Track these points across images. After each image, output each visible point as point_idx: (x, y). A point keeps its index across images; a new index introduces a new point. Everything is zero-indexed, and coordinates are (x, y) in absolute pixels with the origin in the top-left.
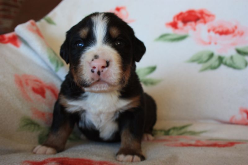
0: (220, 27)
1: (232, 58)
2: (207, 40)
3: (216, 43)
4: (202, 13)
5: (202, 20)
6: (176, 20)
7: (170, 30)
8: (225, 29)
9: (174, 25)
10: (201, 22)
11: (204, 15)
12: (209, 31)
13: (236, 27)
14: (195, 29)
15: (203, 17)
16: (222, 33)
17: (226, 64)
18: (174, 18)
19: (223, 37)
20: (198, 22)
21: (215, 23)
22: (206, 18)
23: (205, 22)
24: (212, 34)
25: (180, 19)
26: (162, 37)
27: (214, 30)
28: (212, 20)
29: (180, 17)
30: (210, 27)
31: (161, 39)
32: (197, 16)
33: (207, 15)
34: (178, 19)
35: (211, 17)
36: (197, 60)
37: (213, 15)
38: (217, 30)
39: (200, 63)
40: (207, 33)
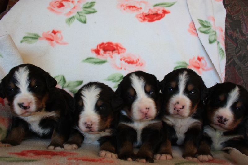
0: (128, 58)
2: (120, 67)
3: (125, 69)
4: (117, 45)
5: (117, 51)
6: (99, 48)
7: (94, 55)
8: (131, 60)
9: (97, 52)
10: (116, 52)
11: (119, 48)
12: (121, 60)
13: (138, 60)
14: (112, 57)
15: (117, 49)
16: (129, 62)
18: (97, 46)
19: (130, 65)
20: (114, 52)
21: (125, 54)
22: (120, 50)
23: (119, 53)
24: (123, 62)
25: (102, 48)
26: (88, 59)
27: (124, 60)
28: (123, 52)
29: (102, 46)
30: (122, 57)
31: (87, 61)
32: (114, 48)
33: (121, 48)
34: (100, 48)
35: (123, 50)
36: (112, 80)
37: (125, 49)
38: (126, 60)
39: (114, 82)
40: (120, 61)
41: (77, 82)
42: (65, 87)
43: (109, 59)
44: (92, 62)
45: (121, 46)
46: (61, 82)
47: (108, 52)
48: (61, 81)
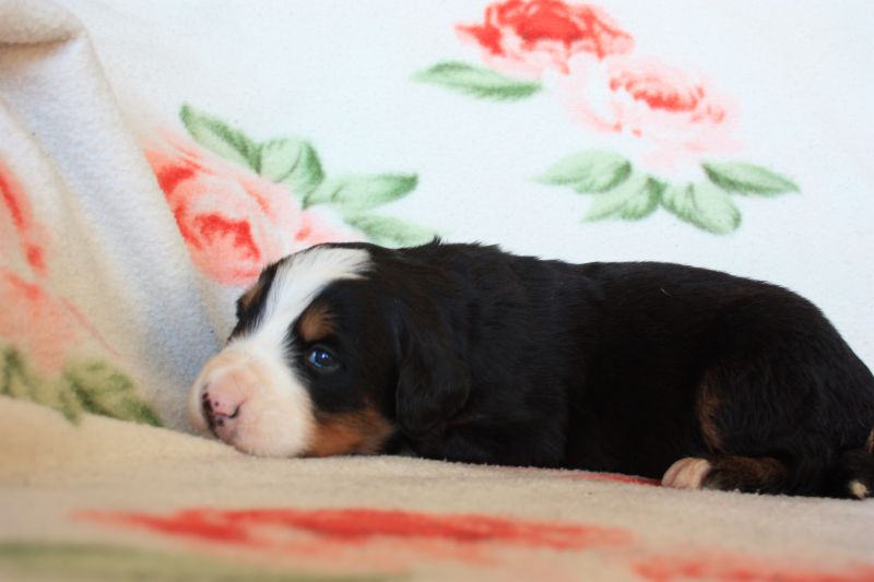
0: (648, 79)
1: (691, 189)
2: (611, 119)
3: (637, 133)
4: (589, 17)
5: (588, 42)
6: (494, 21)
7: (474, 53)
8: (666, 94)
9: (489, 38)
10: (588, 49)
11: (597, 28)
12: (614, 85)
13: (701, 92)
14: (566, 71)
15: (590, 33)
16: (656, 102)
17: (672, 208)
18: (489, 12)
19: (661, 114)
20: (576, 45)
21: (634, 61)
22: (605, 37)
23: (601, 54)
24: (623, 95)
25: (511, 22)
26: (440, 69)
27: (629, 86)
28: (622, 51)
29: (510, 14)
30: (617, 74)
31: (439, 76)
32: (574, 26)
33: (605, 28)
34: (502, 20)
35: (619, 41)
36: (575, 180)
37: (627, 37)
38: (641, 87)
39: (586, 190)
40: (608, 90)
41: (388, 178)
42: (319, 201)
43: (550, 77)
44: (466, 86)
45: (606, 22)
46: (298, 171)
47: (543, 44)
48: (293, 168)
